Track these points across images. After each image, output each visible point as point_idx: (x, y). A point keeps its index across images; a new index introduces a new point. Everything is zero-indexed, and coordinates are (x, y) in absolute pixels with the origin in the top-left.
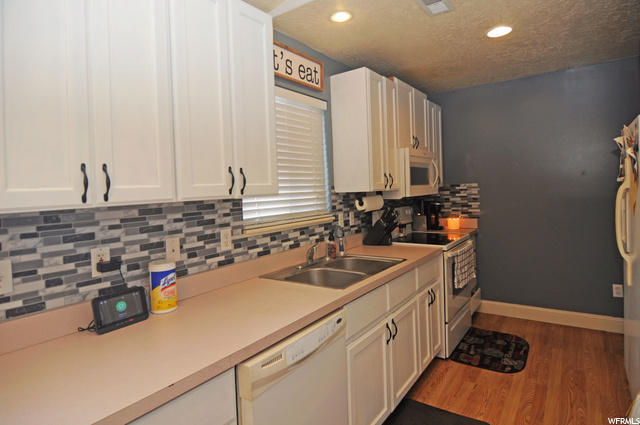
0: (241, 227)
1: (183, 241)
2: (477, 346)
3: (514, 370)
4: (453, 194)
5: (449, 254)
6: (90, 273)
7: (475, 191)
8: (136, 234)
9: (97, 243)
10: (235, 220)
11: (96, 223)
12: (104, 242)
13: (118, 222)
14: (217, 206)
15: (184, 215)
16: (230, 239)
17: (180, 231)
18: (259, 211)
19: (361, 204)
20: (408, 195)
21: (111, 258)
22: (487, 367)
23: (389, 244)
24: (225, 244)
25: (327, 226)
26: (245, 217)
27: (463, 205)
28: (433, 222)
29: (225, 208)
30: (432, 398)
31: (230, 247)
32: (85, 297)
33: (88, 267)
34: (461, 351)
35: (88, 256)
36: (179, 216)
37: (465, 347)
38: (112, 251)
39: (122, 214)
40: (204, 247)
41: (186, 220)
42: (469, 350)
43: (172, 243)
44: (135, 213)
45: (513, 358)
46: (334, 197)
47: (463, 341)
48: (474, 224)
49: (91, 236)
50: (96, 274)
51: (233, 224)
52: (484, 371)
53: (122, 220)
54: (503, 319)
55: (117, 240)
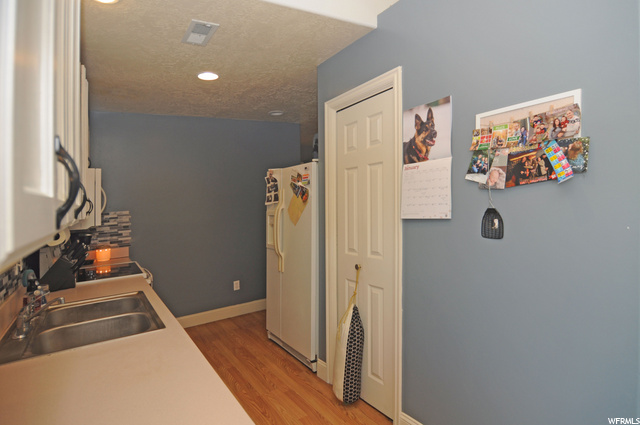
7: (126, 219)
27: (113, 235)
48: (125, 252)
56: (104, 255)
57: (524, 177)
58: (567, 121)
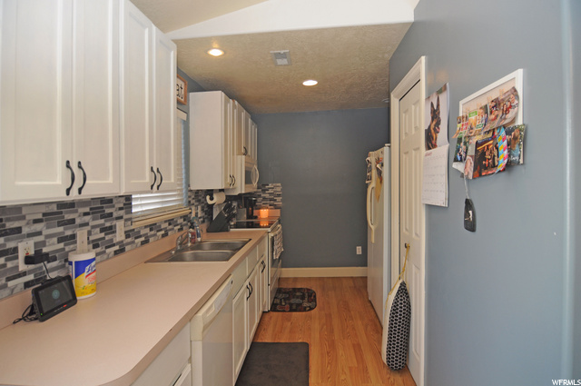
0: (130, 219)
1: (89, 233)
2: (285, 299)
3: (311, 309)
4: (264, 191)
5: (271, 235)
6: (17, 267)
7: (279, 189)
8: (54, 227)
9: (23, 237)
10: (127, 213)
11: (23, 218)
12: (30, 235)
13: (40, 216)
14: (115, 201)
15: (91, 209)
16: (123, 230)
17: (87, 224)
18: (141, 205)
19: (212, 199)
20: (243, 192)
21: (35, 251)
22: (295, 311)
23: (228, 231)
24: (119, 236)
25: (185, 217)
26: (134, 211)
27: (271, 200)
28: (250, 213)
29: (119, 202)
30: (267, 338)
31: (123, 237)
32: (13, 290)
33: (16, 261)
34: (277, 304)
35: (15, 250)
36: (87, 210)
37: (278, 302)
38: (36, 244)
39: (44, 209)
40: (104, 238)
41: (93, 213)
42: (281, 302)
43: (82, 235)
44: (54, 208)
45: (309, 302)
46: (189, 194)
47: (275, 298)
48: (277, 213)
49: (19, 230)
50: (22, 267)
51: (125, 217)
52: (294, 313)
53: (44, 215)
54: (295, 279)
55: (39, 233)
56: (264, 213)
57: (486, 168)
58: (511, 107)
